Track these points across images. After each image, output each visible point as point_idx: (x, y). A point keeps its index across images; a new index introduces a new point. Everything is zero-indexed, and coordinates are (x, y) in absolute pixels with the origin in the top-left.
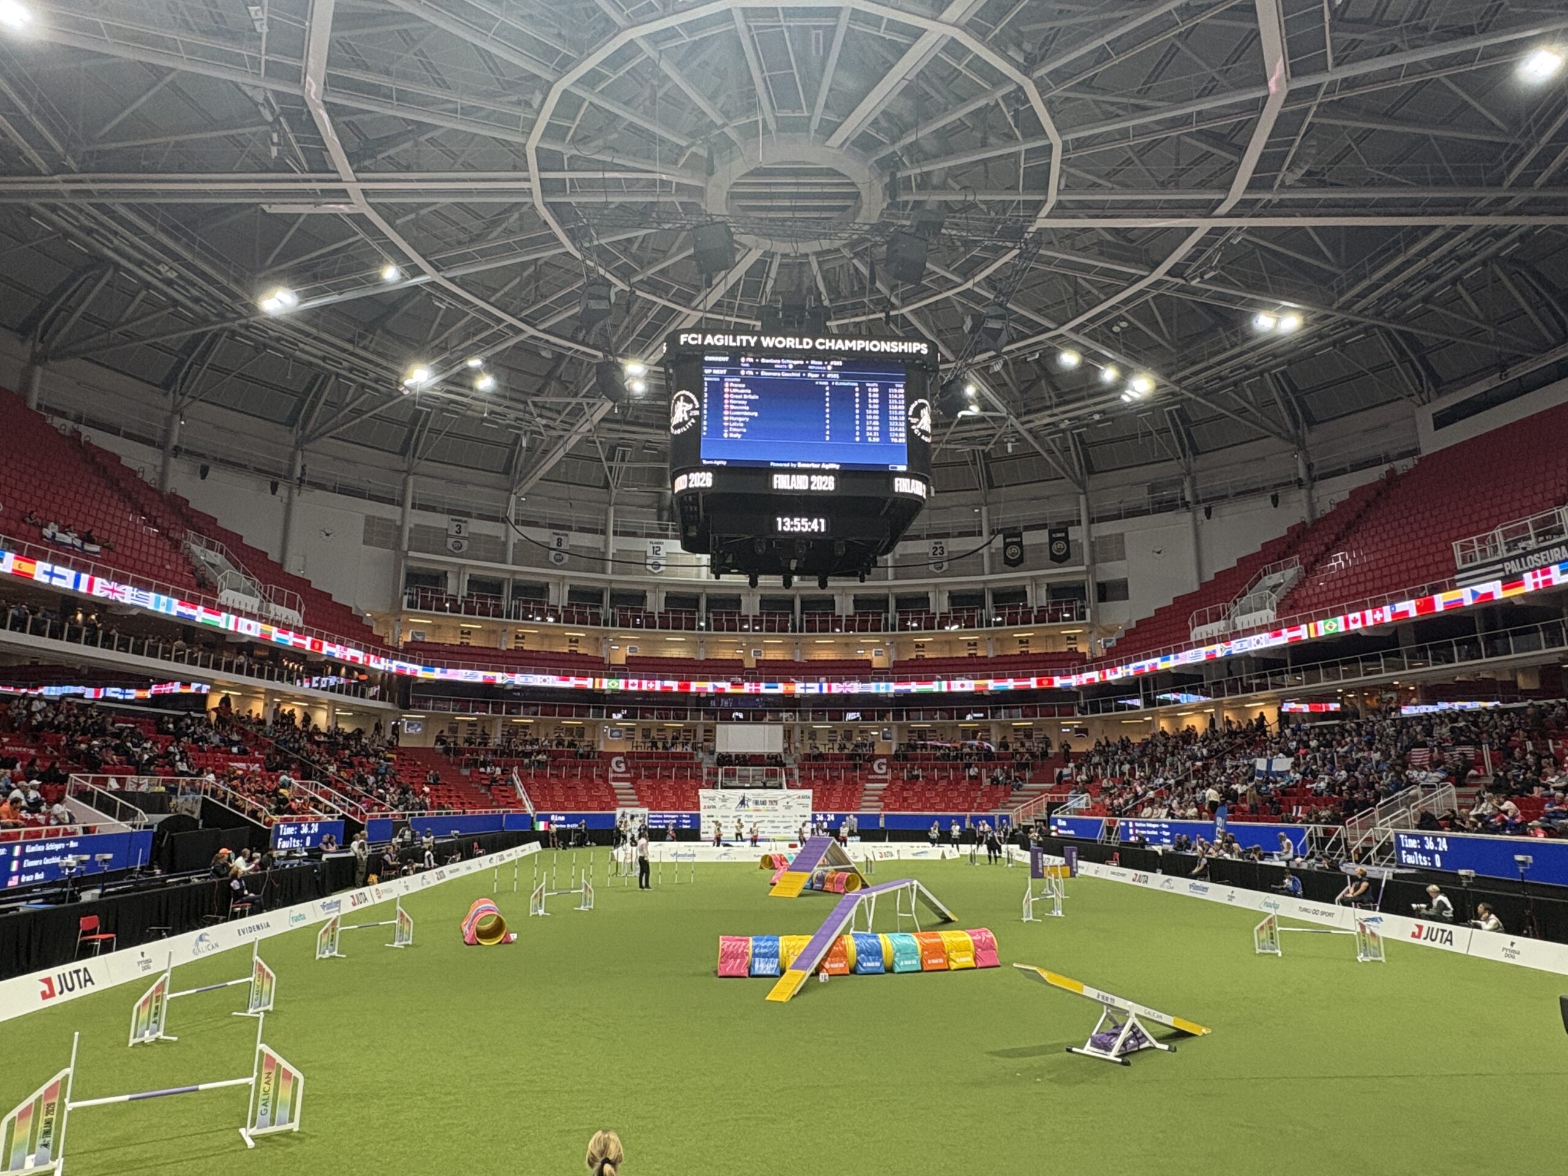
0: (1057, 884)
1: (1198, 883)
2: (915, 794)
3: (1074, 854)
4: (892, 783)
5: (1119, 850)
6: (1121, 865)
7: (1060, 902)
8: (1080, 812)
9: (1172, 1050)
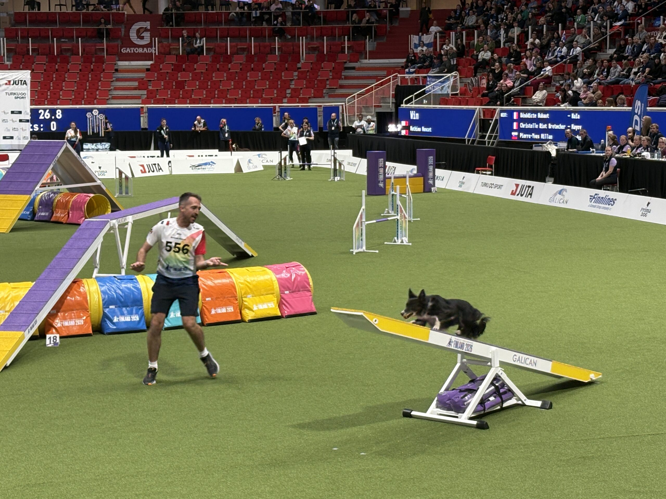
0: (404, 201)
1: (602, 193)
2: (196, 77)
3: (431, 159)
4: (159, 59)
5: (495, 152)
6: (498, 172)
7: (406, 225)
8: (443, 99)
9: (547, 406)
